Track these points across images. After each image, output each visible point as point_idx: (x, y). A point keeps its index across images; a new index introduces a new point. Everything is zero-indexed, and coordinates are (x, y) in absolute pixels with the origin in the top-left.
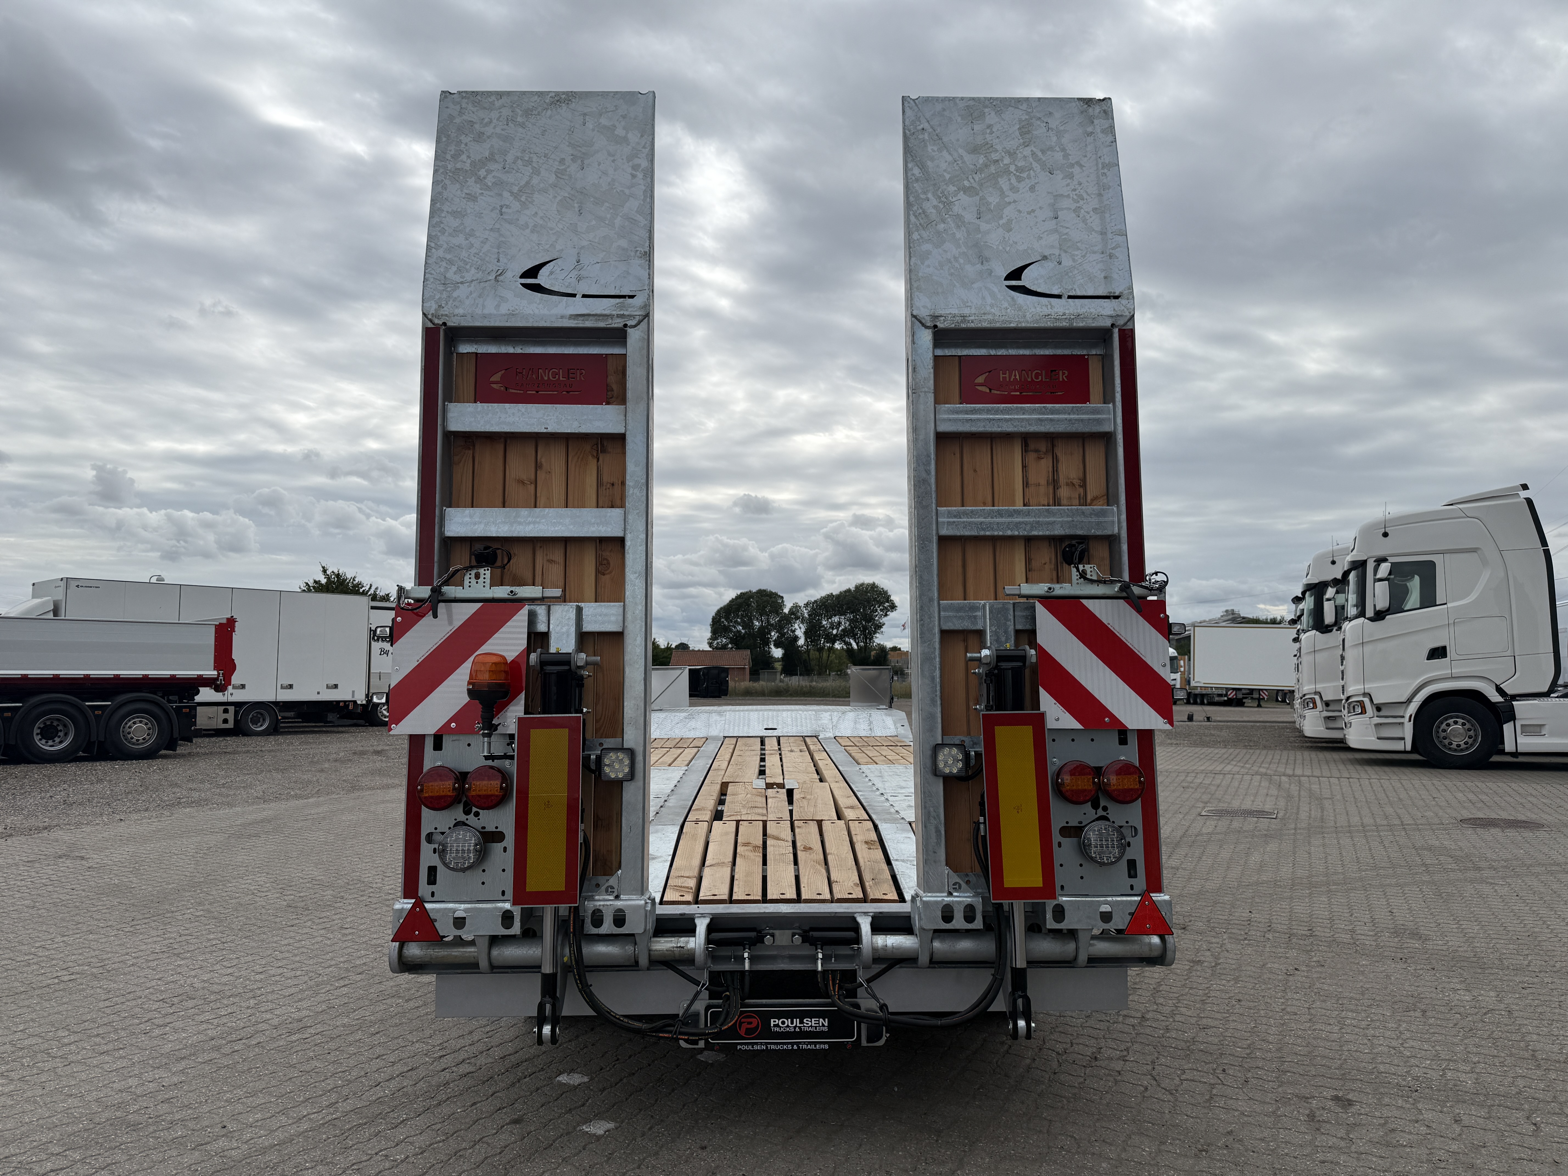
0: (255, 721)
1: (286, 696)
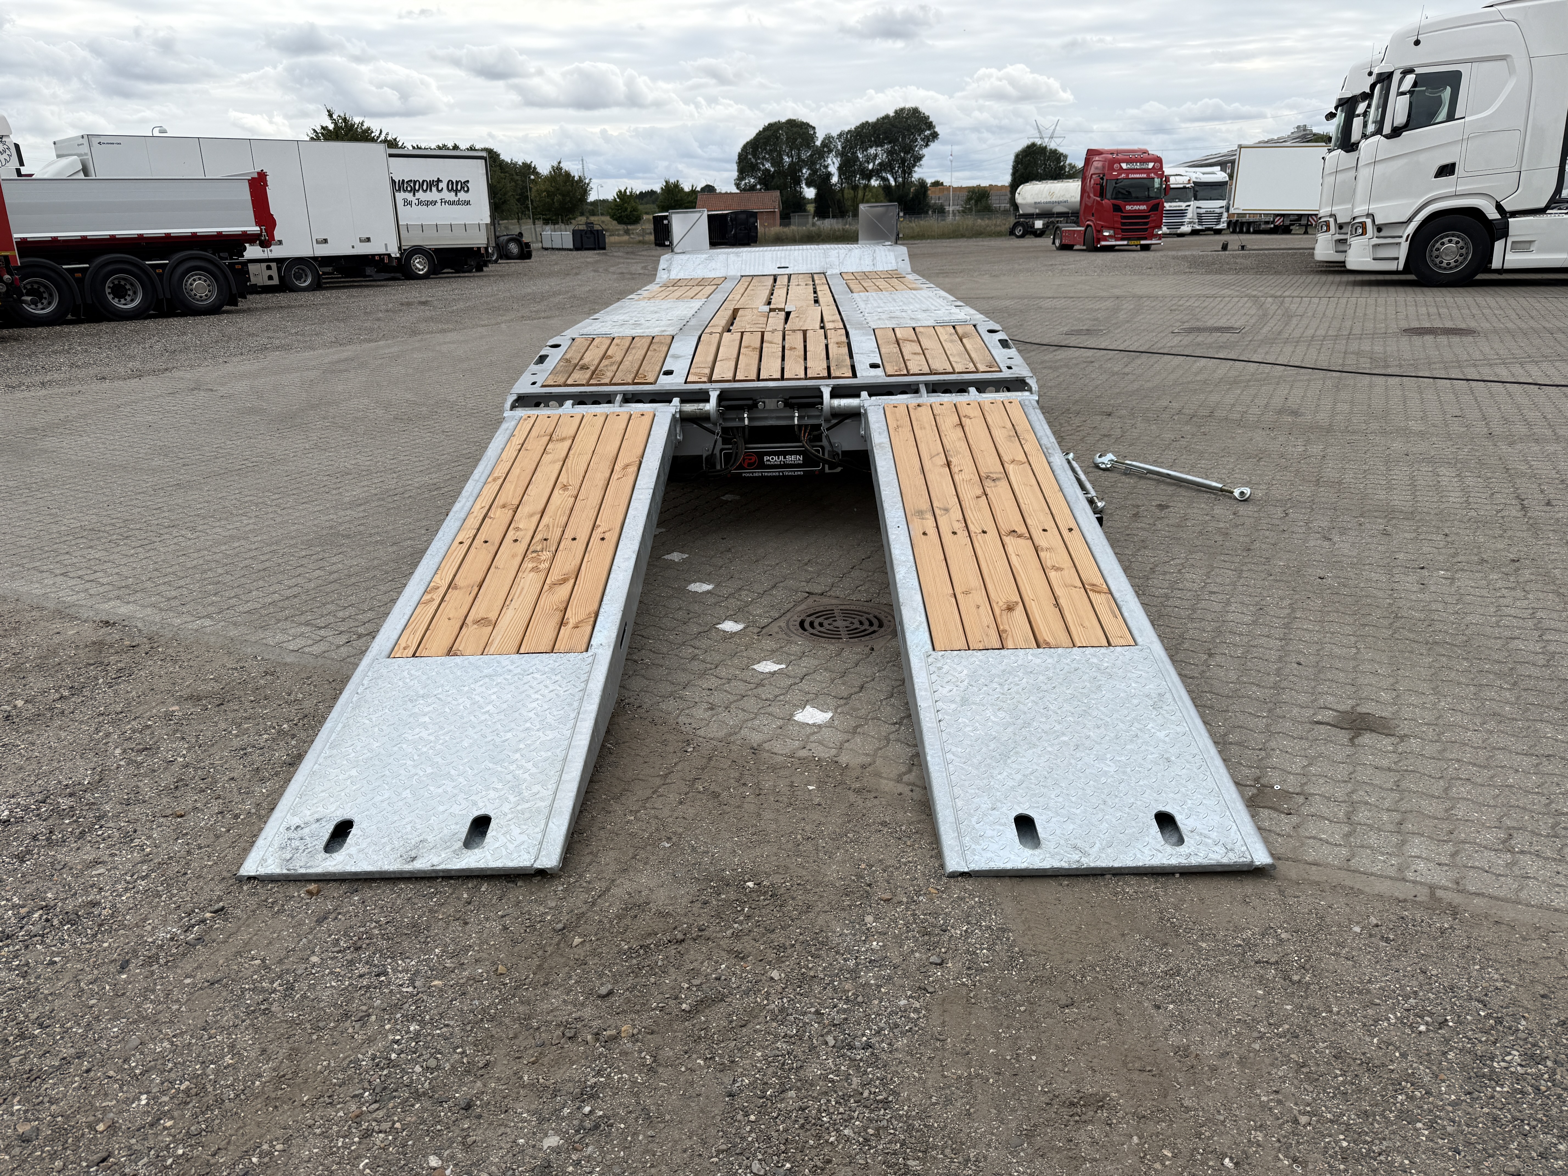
0: (299, 278)
1: (323, 251)
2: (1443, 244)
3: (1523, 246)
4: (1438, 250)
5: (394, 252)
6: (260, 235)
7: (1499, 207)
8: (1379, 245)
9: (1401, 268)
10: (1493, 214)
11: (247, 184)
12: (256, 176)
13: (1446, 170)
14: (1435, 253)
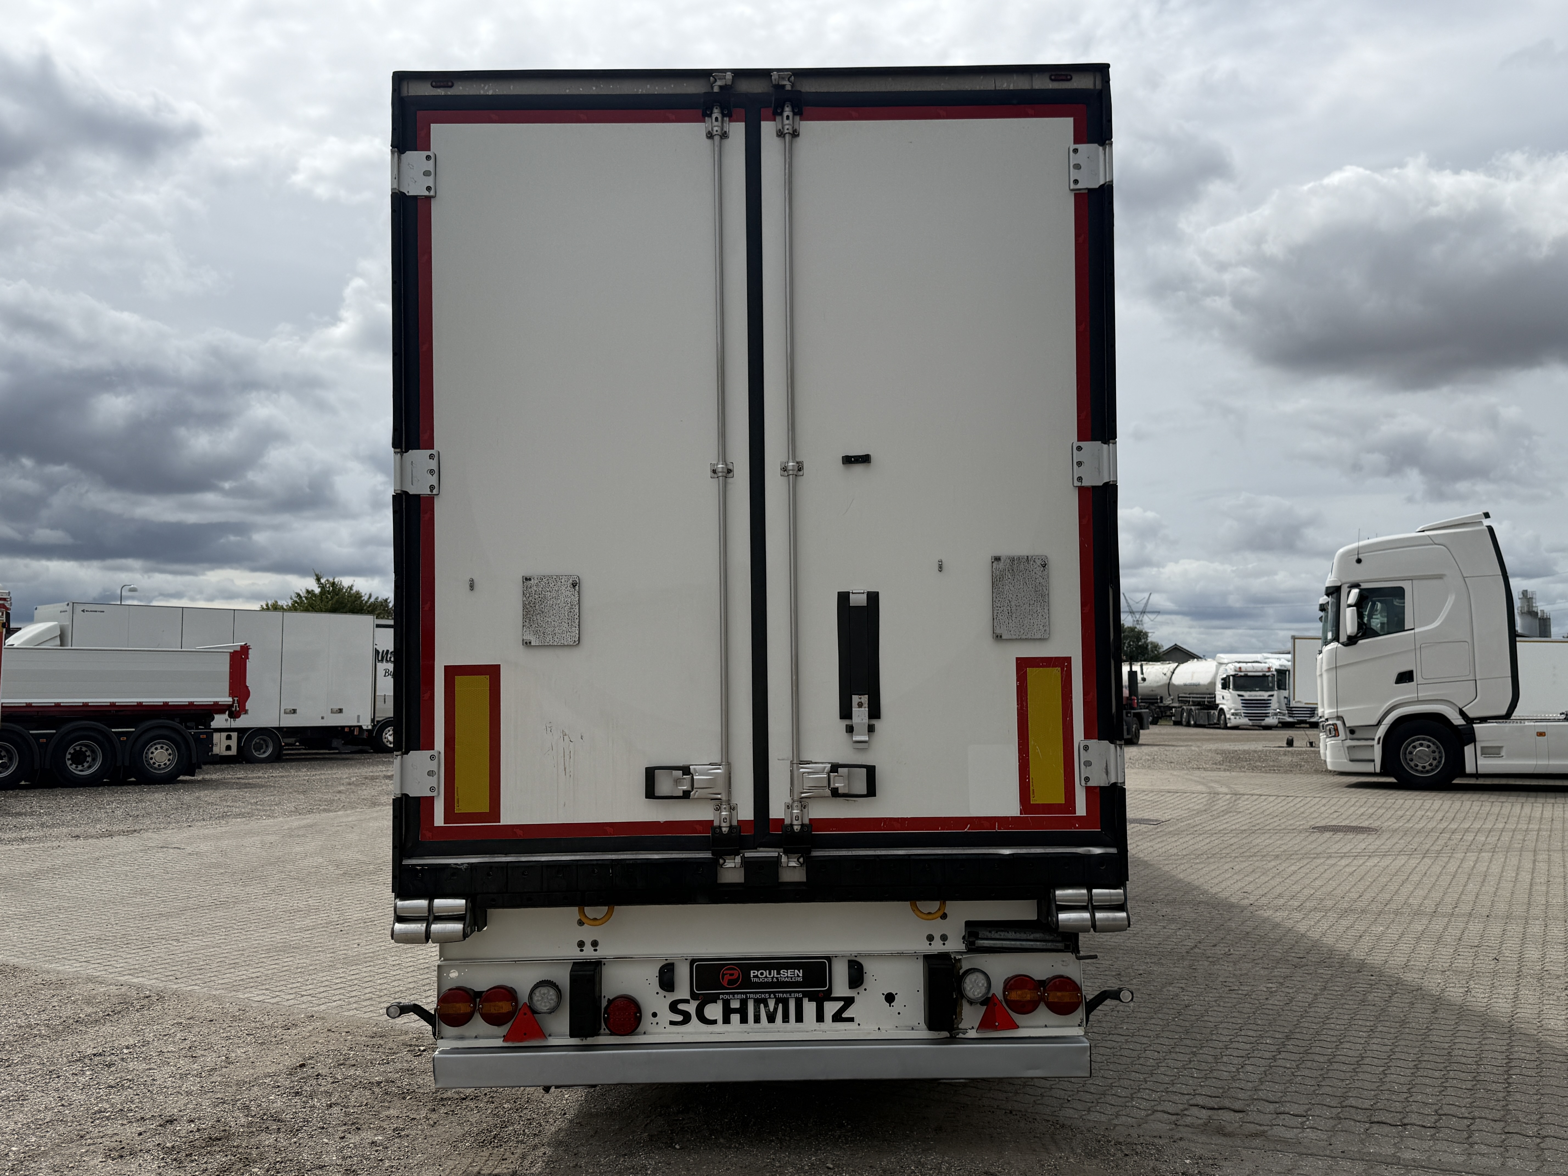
0: (259, 749)
1: (289, 722)
2: (1415, 747)
3: (1493, 752)
4: (1411, 753)
5: (367, 724)
6: (232, 706)
7: (1462, 713)
8: (1354, 747)
9: (1378, 770)
10: (1458, 721)
11: (227, 658)
12: (238, 649)
13: (1405, 677)
14: (1409, 757)
